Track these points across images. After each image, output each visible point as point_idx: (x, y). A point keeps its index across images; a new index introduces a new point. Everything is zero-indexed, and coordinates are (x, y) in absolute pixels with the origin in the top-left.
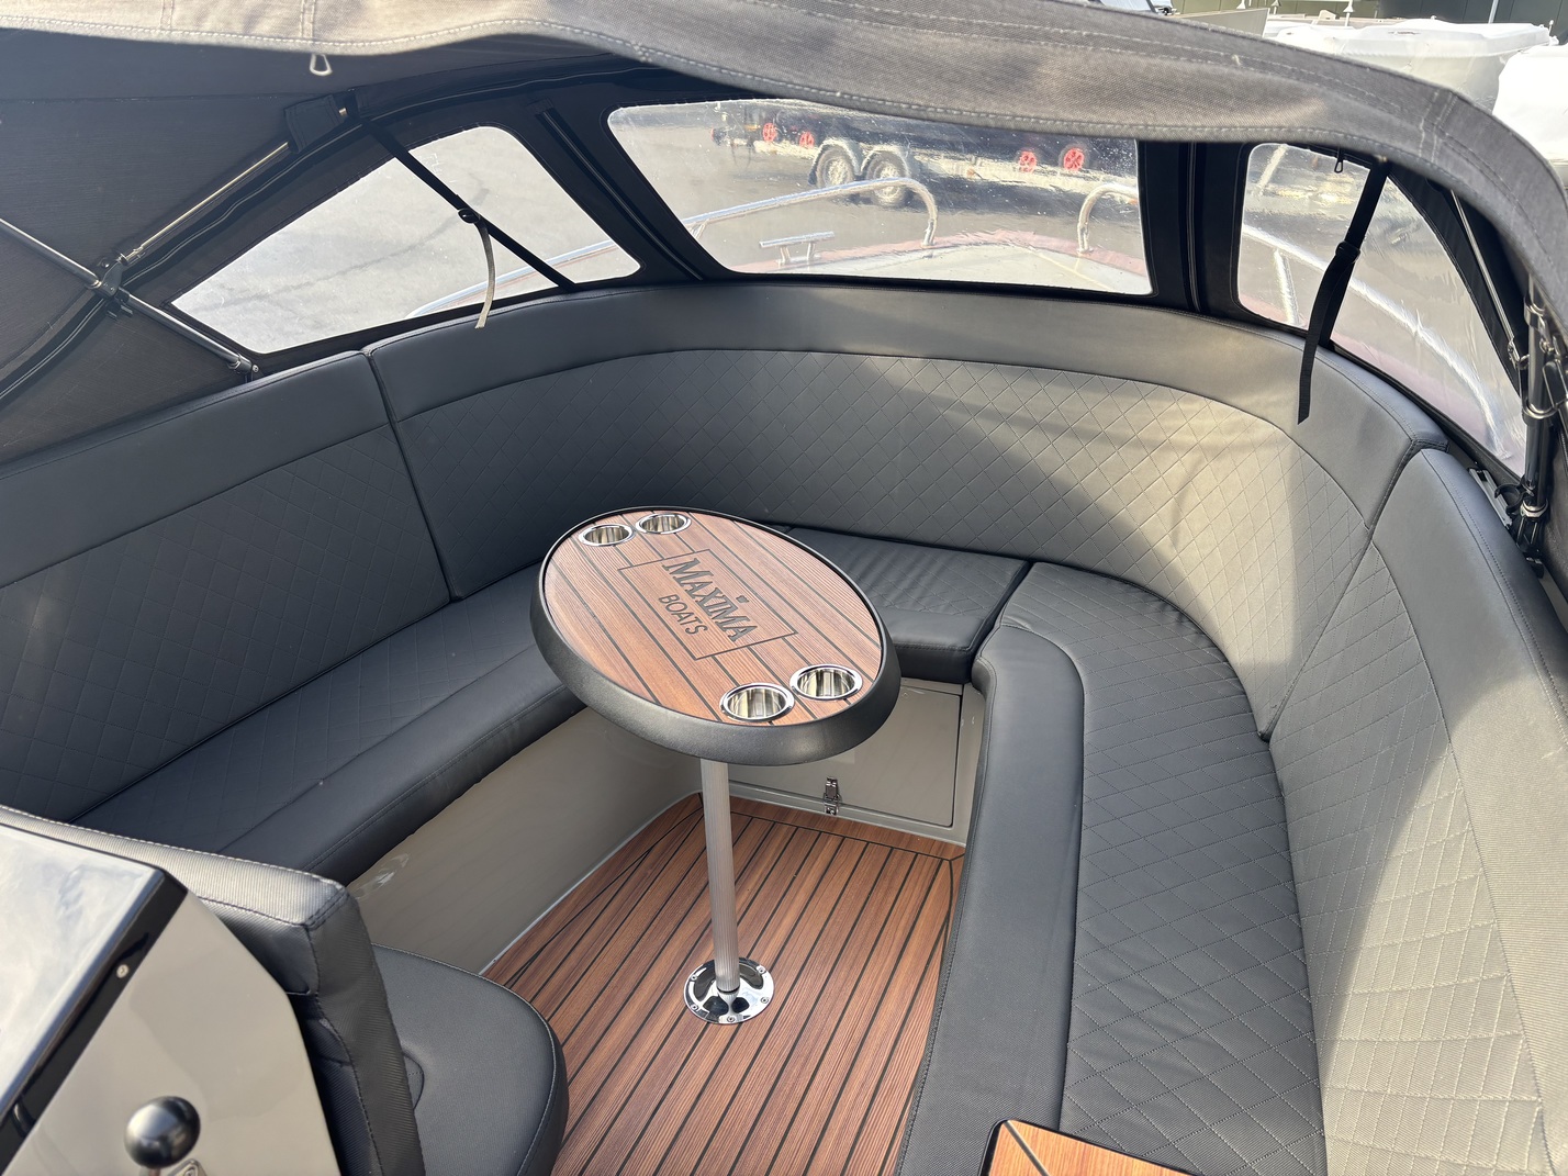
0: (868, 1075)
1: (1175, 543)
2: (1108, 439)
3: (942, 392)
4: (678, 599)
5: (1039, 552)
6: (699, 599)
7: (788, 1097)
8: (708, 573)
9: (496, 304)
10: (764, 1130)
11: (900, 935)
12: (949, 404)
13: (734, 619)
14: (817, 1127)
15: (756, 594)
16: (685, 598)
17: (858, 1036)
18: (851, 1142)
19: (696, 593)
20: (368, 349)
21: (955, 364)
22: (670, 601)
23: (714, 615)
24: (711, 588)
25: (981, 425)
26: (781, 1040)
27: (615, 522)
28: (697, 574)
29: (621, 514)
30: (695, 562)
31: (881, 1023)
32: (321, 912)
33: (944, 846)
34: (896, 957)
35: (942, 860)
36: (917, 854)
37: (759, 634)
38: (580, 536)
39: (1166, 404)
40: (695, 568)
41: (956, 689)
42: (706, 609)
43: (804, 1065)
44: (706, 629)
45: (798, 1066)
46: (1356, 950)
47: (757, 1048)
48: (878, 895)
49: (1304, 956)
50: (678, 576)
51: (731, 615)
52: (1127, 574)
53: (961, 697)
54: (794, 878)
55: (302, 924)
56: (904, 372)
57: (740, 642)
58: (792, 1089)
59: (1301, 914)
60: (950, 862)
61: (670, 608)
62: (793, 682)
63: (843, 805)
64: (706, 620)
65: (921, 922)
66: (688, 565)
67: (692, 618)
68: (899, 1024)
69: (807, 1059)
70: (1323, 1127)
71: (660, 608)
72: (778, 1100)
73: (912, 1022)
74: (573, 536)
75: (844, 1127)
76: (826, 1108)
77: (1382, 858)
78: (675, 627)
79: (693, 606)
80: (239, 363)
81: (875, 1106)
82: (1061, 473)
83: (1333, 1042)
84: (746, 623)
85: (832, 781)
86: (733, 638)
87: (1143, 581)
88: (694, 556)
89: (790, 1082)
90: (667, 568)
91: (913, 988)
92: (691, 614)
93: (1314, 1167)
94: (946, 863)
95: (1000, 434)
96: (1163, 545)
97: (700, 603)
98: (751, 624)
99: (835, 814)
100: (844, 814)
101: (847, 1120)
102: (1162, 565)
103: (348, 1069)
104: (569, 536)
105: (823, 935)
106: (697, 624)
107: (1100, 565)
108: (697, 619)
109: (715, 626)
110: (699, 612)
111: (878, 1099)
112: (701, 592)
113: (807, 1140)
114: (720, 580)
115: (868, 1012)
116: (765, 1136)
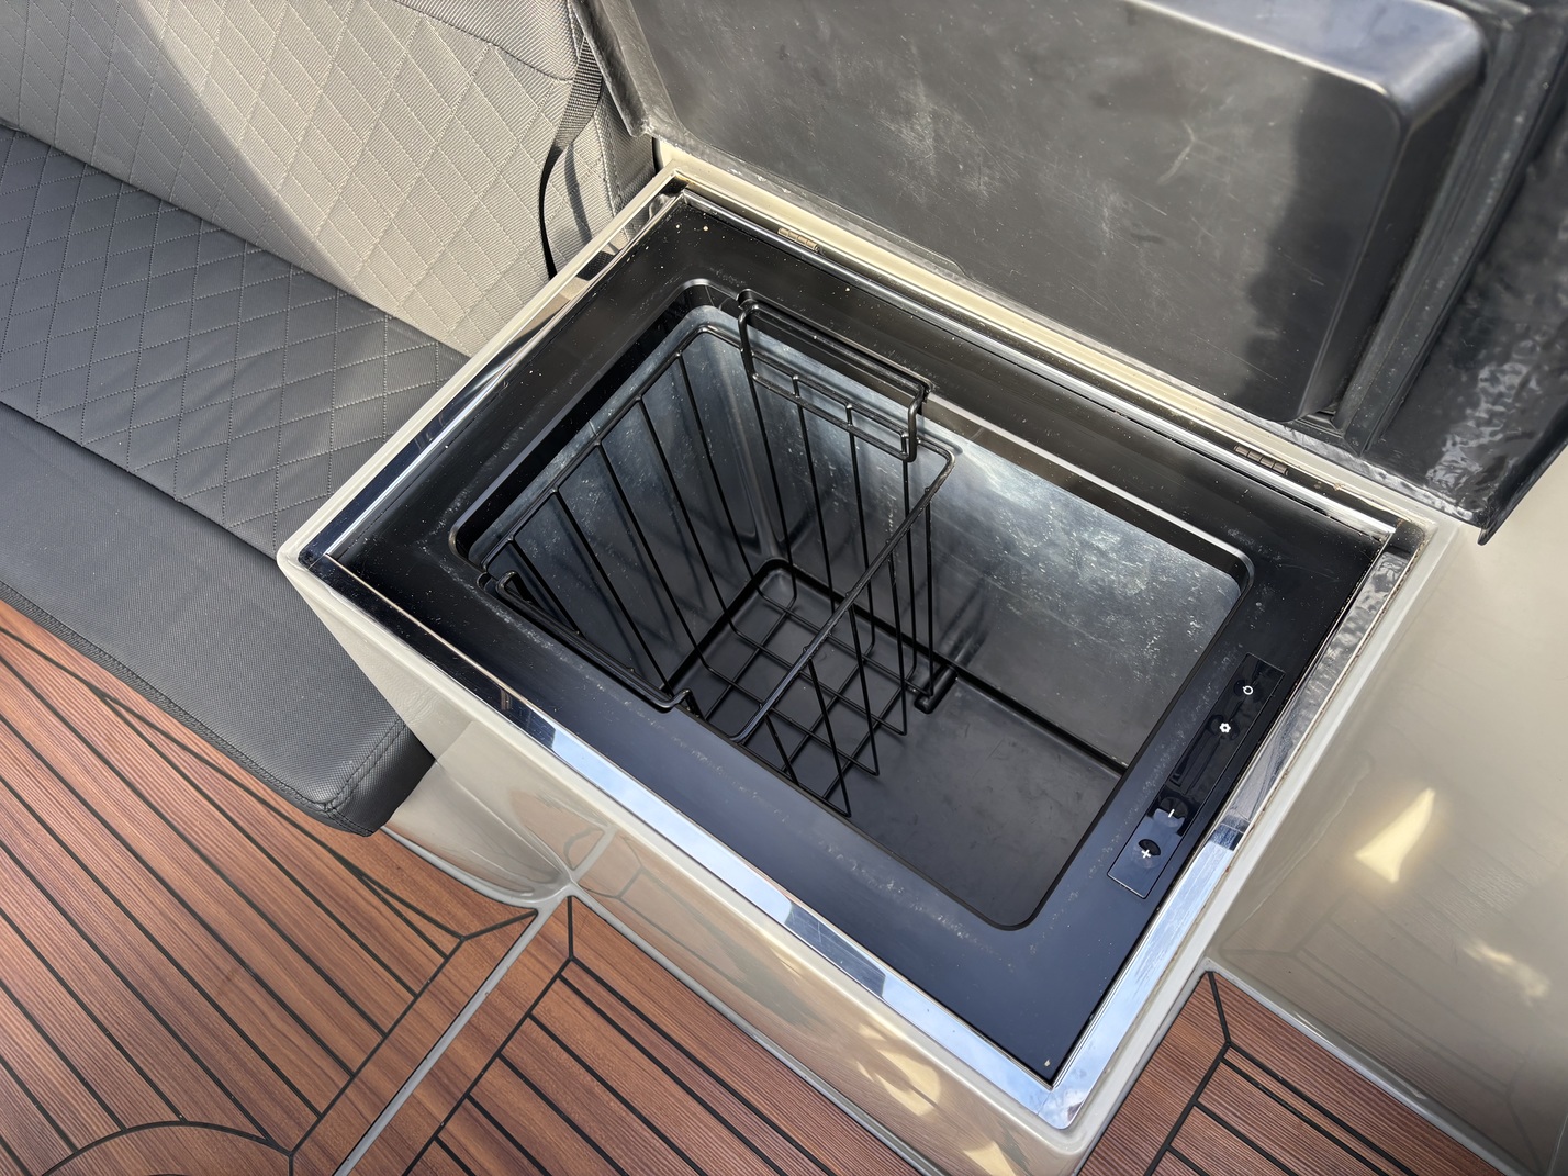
0: (76, 758)
7: (54, 863)
10: (76, 902)
14: (108, 842)
18: (145, 807)
43: (25, 833)
45: (22, 840)
46: (237, 155)
49: (211, 224)
59: (164, 197)
68: (37, 702)
69: (19, 826)
70: (385, 313)
72: (50, 878)
73: (44, 687)
75: (124, 810)
76: (90, 823)
77: (159, 53)
81: (118, 765)
83: (313, 248)
89: (37, 854)
93: (414, 343)
101: (117, 803)
111: (113, 760)
116: (85, 905)
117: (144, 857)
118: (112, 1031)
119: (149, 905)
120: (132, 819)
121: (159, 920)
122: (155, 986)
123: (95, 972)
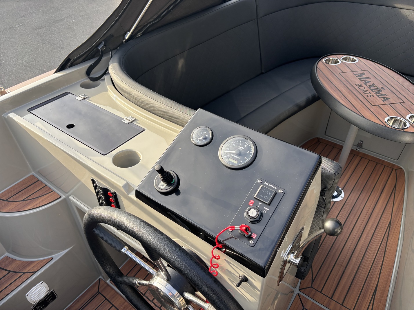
4: (361, 85)
6: (369, 86)
8: (369, 78)
11: (381, 188)
13: (382, 94)
15: (387, 87)
16: (363, 85)
17: (370, 212)
19: (367, 84)
22: (359, 85)
23: (375, 92)
24: (371, 83)
26: (348, 208)
27: (333, 57)
28: (365, 78)
29: (335, 55)
30: (364, 74)
31: (376, 210)
33: (393, 165)
34: (380, 193)
35: (393, 169)
36: (385, 166)
37: (391, 101)
40: (364, 76)
42: (372, 90)
44: (373, 96)
47: (340, 209)
50: (359, 78)
51: (381, 93)
54: (347, 166)
55: (335, 174)
57: (386, 102)
58: (352, 222)
60: (396, 170)
61: (359, 87)
62: (407, 118)
63: (362, 148)
64: (373, 94)
65: (387, 185)
66: (361, 74)
67: (367, 92)
71: (357, 87)
74: (322, 60)
78: (363, 94)
79: (367, 89)
84: (385, 96)
85: (361, 141)
86: (384, 101)
88: (363, 72)
90: (355, 75)
91: (386, 203)
92: (367, 91)
94: (394, 171)
97: (369, 88)
98: (388, 97)
99: (359, 150)
100: (361, 150)
104: (320, 60)
106: (370, 94)
108: (369, 93)
109: (376, 96)
110: (370, 91)
112: (368, 84)
113: (357, 235)
114: (373, 81)
115: (372, 206)
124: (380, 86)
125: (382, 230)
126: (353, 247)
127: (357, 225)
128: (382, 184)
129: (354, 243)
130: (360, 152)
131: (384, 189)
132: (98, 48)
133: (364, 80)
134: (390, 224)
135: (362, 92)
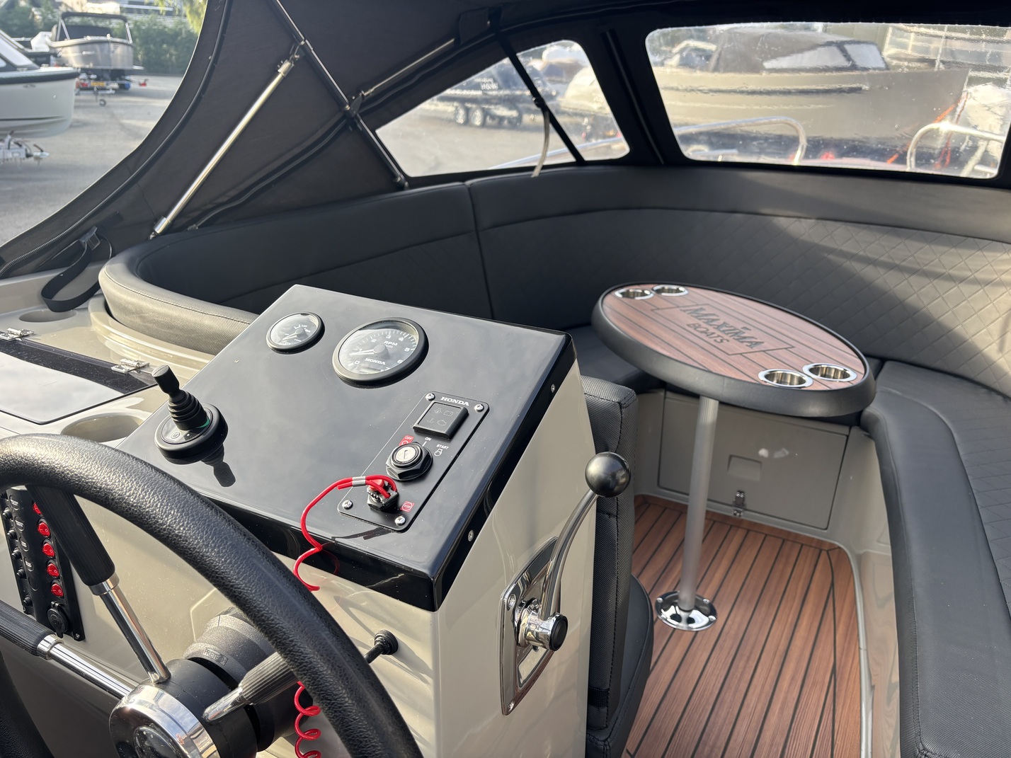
1: (1001, 349)
2: (951, 278)
3: (827, 243)
4: (700, 325)
5: (890, 354)
6: (716, 326)
7: (740, 680)
8: (714, 315)
9: (544, 167)
10: (728, 696)
11: (800, 591)
12: (832, 251)
13: (745, 338)
15: (754, 327)
16: (705, 325)
17: (782, 648)
19: (711, 324)
20: (468, 183)
21: (838, 224)
22: (695, 326)
23: (730, 335)
24: (721, 322)
25: (856, 267)
26: (728, 644)
27: (636, 289)
28: (707, 315)
29: (638, 284)
30: (701, 309)
31: (798, 642)
32: (627, 398)
33: (822, 542)
34: (800, 603)
35: (821, 551)
36: (802, 545)
37: (766, 346)
38: (618, 294)
39: (999, 254)
40: (703, 312)
41: (845, 430)
42: (724, 331)
44: (728, 341)
47: (711, 647)
48: (779, 566)
50: (694, 315)
51: (742, 335)
52: (960, 371)
53: (848, 436)
54: (718, 551)
55: (619, 403)
56: (801, 228)
57: (755, 349)
58: (742, 674)
60: (827, 551)
61: (697, 329)
63: (747, 510)
64: (726, 337)
65: (813, 586)
66: (697, 310)
67: (715, 335)
71: (692, 330)
73: (821, 643)
74: (612, 293)
75: (783, 703)
76: (768, 689)
78: (707, 339)
79: (711, 330)
80: (399, 179)
81: (804, 692)
82: (912, 300)
84: (753, 340)
85: (741, 492)
86: (751, 347)
87: (972, 376)
88: (699, 306)
90: (685, 311)
91: (816, 624)
92: (713, 333)
94: (824, 554)
95: (868, 272)
96: (991, 351)
97: (718, 328)
98: (758, 340)
99: (740, 516)
100: (746, 516)
101: (786, 698)
102: (989, 364)
103: (613, 520)
104: (609, 293)
105: (745, 586)
106: (721, 338)
107: (937, 365)
108: (719, 336)
109: (733, 340)
110: (718, 333)
112: (714, 323)
113: (759, 707)
114: (723, 319)
115: (787, 635)
116: (729, 701)
117: (766, 721)
118: (677, 734)
119: (744, 731)
120: (782, 709)
121: (740, 739)
122: (707, 749)
123: (700, 716)
124: (739, 326)
125: (818, 687)
126: (752, 737)
127: (755, 680)
128: (801, 584)
129: (753, 725)
130: (742, 520)
131: (808, 595)
132: (80, 240)
133: (705, 317)
134: (834, 671)
135: (703, 336)
